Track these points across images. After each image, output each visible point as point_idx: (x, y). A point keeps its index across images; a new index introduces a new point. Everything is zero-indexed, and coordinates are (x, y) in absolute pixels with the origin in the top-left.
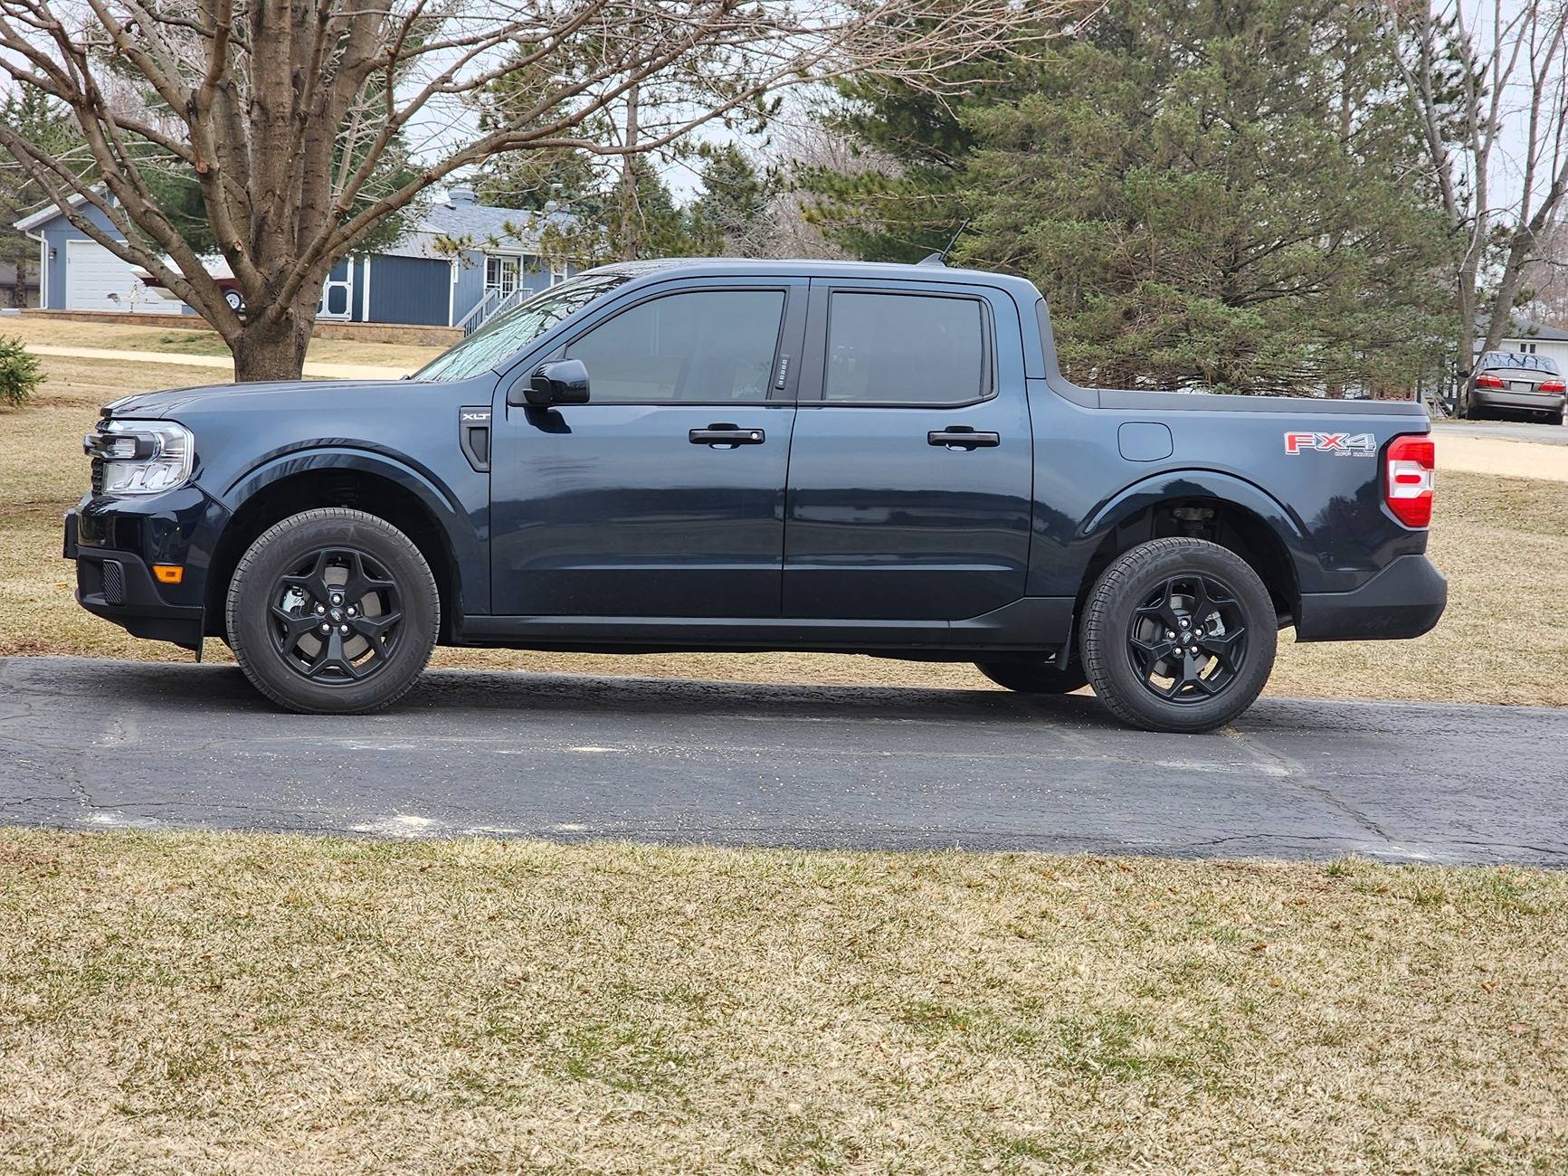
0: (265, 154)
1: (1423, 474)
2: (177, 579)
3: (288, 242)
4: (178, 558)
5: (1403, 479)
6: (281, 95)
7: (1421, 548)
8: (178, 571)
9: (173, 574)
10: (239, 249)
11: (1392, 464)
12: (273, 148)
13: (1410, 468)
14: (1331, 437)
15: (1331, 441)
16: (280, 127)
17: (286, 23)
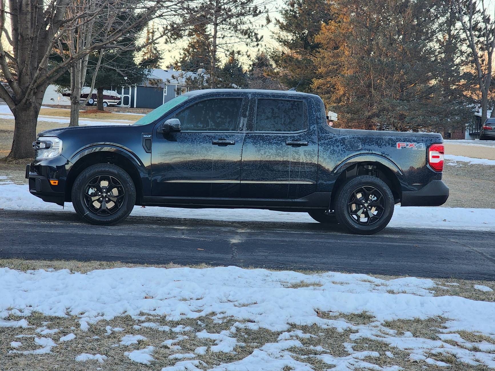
0: (22, 50)
1: (440, 155)
2: (57, 184)
3: (30, 78)
4: (57, 178)
5: (433, 157)
6: (28, 32)
7: (440, 178)
8: (57, 182)
9: (55, 183)
10: (12, 80)
11: (431, 152)
12: (25, 48)
13: (436, 154)
14: (411, 144)
15: (411, 145)
16: (27, 42)
17: (29, 9)
